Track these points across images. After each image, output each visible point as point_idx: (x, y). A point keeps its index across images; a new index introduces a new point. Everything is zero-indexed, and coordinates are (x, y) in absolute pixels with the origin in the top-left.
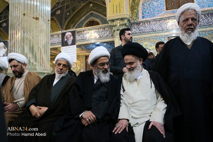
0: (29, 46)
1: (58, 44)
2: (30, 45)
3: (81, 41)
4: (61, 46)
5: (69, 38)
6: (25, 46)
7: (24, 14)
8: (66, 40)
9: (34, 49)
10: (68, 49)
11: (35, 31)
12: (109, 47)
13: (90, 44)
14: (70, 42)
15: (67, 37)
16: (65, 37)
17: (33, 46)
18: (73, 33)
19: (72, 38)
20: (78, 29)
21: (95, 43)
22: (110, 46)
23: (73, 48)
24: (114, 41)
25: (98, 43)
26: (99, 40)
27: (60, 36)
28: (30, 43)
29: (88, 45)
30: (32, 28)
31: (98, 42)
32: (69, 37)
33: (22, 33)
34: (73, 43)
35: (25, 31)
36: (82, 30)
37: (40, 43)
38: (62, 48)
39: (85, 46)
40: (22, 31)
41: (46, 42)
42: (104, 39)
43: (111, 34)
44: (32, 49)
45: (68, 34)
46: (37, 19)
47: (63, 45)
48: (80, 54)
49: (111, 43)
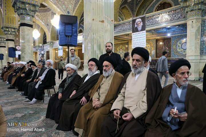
0: (97, 45)
1: (129, 30)
2: (98, 43)
3: (151, 26)
4: (131, 32)
5: (139, 25)
6: (94, 45)
7: (93, 20)
8: (136, 26)
9: (101, 46)
10: (138, 35)
11: (101, 32)
12: (182, 30)
13: (160, 28)
14: (140, 28)
15: (137, 23)
16: (135, 24)
17: (100, 44)
18: (143, 19)
19: (142, 24)
20: (147, 15)
21: (165, 27)
22: (182, 28)
23: (143, 34)
24: (186, 23)
25: (169, 27)
26: (170, 24)
27: (131, 23)
28: (98, 42)
29: (158, 30)
30: (99, 30)
31: (169, 25)
32: (139, 23)
33: (92, 34)
34: (143, 29)
35: (94, 33)
36: (151, 15)
37: (105, 41)
38: (133, 34)
39: (155, 31)
40: (92, 33)
41: (110, 40)
42: (175, 22)
43: (183, 16)
44: (99, 46)
45: (139, 20)
46: (103, 21)
47: (133, 32)
48: (150, 38)
49: (183, 25)
